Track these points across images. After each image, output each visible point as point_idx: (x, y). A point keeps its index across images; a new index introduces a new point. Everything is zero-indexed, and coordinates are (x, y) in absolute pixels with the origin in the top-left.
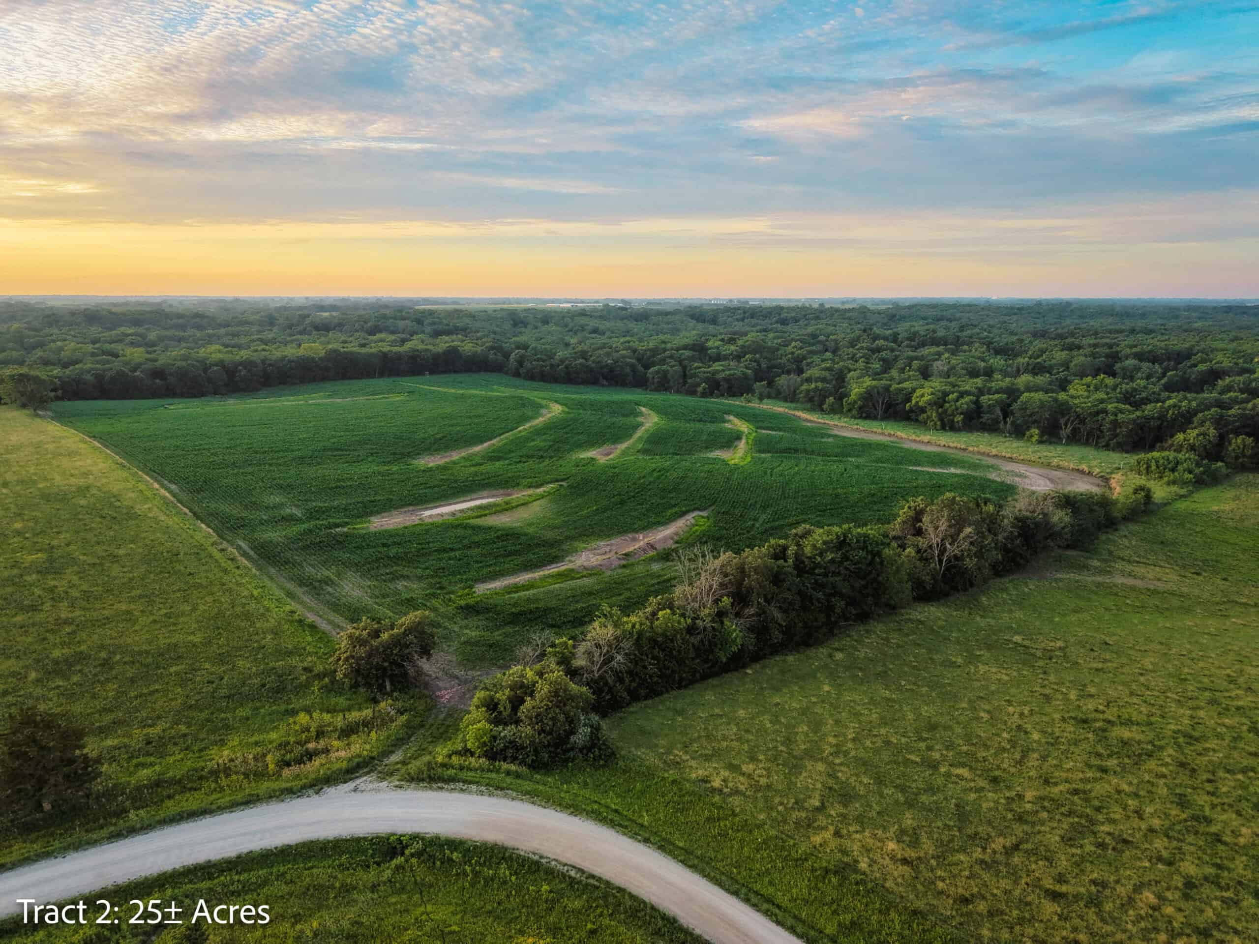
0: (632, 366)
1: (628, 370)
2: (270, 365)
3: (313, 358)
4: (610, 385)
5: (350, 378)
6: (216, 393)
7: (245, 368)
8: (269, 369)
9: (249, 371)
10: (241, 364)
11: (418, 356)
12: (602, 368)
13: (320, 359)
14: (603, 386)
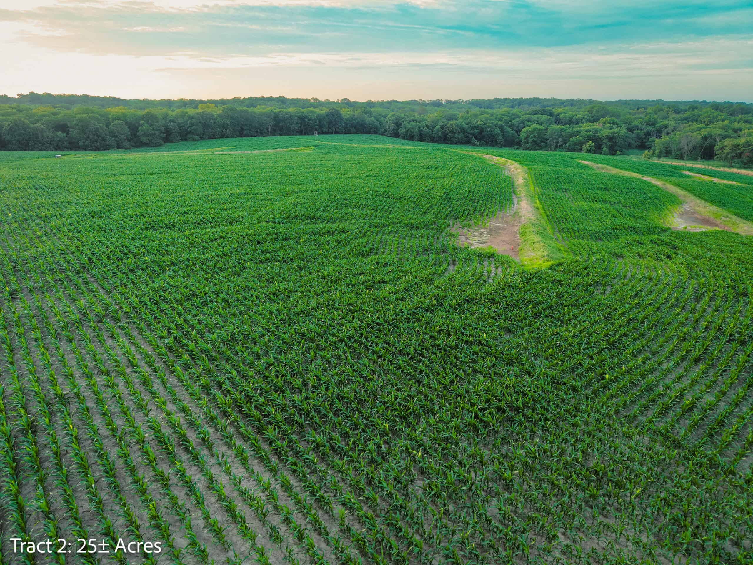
0: (501, 127)
1: (498, 130)
2: (171, 121)
3: (212, 116)
4: (480, 145)
5: (247, 136)
6: (119, 147)
7: (147, 122)
8: (171, 125)
9: (151, 125)
10: (143, 118)
11: (307, 117)
12: (473, 128)
13: (219, 116)
14: (475, 145)
